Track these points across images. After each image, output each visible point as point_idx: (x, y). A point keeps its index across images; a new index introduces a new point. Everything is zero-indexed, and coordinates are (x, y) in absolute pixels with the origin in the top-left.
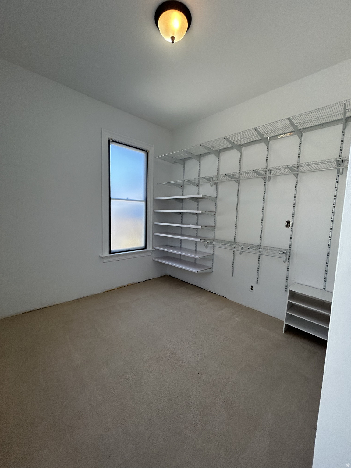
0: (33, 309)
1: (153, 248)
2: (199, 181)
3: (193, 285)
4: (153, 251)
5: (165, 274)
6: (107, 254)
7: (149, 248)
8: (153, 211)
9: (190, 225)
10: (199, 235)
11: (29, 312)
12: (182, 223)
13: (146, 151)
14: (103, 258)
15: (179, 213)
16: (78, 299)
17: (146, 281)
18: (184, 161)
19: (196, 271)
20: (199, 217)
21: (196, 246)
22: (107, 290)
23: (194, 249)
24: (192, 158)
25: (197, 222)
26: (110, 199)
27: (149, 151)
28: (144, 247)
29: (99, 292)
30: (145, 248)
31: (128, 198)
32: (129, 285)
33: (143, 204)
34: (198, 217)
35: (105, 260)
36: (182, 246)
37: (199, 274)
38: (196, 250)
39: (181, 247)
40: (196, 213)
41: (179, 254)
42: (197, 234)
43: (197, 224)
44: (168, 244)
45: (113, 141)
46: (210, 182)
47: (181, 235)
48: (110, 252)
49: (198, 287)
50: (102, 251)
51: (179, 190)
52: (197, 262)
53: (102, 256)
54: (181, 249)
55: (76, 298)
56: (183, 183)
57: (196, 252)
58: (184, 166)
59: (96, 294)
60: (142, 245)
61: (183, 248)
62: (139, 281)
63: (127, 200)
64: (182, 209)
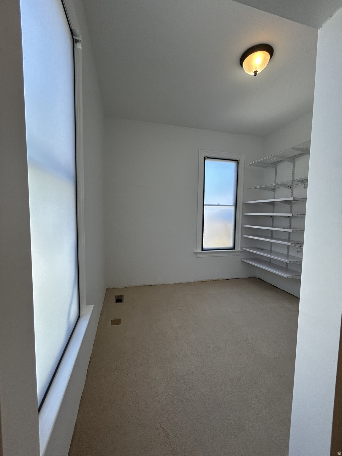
0: (148, 284)
1: (241, 249)
2: (293, 183)
3: (284, 291)
4: (241, 252)
5: (253, 276)
6: (199, 250)
7: (238, 248)
8: (243, 214)
9: (280, 228)
10: (291, 239)
11: (147, 286)
12: (272, 226)
13: (237, 161)
14: (196, 253)
15: (270, 216)
16: (177, 284)
17: (233, 279)
18: (275, 165)
19: (285, 275)
20: (293, 219)
21: (288, 251)
22: (199, 281)
23: (286, 253)
24: (284, 161)
25: (290, 225)
26: (204, 205)
27: (239, 160)
28: (232, 247)
29: (192, 281)
30: (234, 248)
31: (219, 204)
32: (218, 280)
33: (233, 208)
34: (291, 220)
35: (198, 256)
36: (273, 250)
37: (287, 279)
38: (288, 255)
39: (271, 250)
40: (289, 216)
41: (268, 257)
42: (289, 237)
43: (289, 227)
44: (258, 246)
45: (208, 158)
46: (304, 184)
47: (272, 238)
48: (203, 249)
49: (289, 293)
50: (196, 249)
51: (271, 193)
52: (289, 267)
53: (196, 252)
54: (271, 252)
55: (176, 282)
56: (275, 186)
57: (288, 256)
58: (276, 169)
59: (190, 283)
60: (231, 245)
61: (273, 251)
62: (227, 278)
63: (218, 205)
64: (273, 213)
